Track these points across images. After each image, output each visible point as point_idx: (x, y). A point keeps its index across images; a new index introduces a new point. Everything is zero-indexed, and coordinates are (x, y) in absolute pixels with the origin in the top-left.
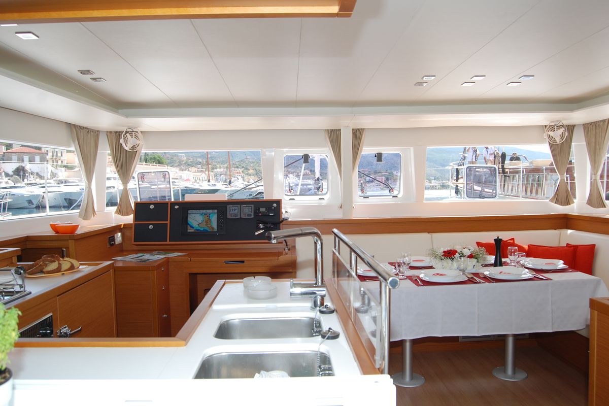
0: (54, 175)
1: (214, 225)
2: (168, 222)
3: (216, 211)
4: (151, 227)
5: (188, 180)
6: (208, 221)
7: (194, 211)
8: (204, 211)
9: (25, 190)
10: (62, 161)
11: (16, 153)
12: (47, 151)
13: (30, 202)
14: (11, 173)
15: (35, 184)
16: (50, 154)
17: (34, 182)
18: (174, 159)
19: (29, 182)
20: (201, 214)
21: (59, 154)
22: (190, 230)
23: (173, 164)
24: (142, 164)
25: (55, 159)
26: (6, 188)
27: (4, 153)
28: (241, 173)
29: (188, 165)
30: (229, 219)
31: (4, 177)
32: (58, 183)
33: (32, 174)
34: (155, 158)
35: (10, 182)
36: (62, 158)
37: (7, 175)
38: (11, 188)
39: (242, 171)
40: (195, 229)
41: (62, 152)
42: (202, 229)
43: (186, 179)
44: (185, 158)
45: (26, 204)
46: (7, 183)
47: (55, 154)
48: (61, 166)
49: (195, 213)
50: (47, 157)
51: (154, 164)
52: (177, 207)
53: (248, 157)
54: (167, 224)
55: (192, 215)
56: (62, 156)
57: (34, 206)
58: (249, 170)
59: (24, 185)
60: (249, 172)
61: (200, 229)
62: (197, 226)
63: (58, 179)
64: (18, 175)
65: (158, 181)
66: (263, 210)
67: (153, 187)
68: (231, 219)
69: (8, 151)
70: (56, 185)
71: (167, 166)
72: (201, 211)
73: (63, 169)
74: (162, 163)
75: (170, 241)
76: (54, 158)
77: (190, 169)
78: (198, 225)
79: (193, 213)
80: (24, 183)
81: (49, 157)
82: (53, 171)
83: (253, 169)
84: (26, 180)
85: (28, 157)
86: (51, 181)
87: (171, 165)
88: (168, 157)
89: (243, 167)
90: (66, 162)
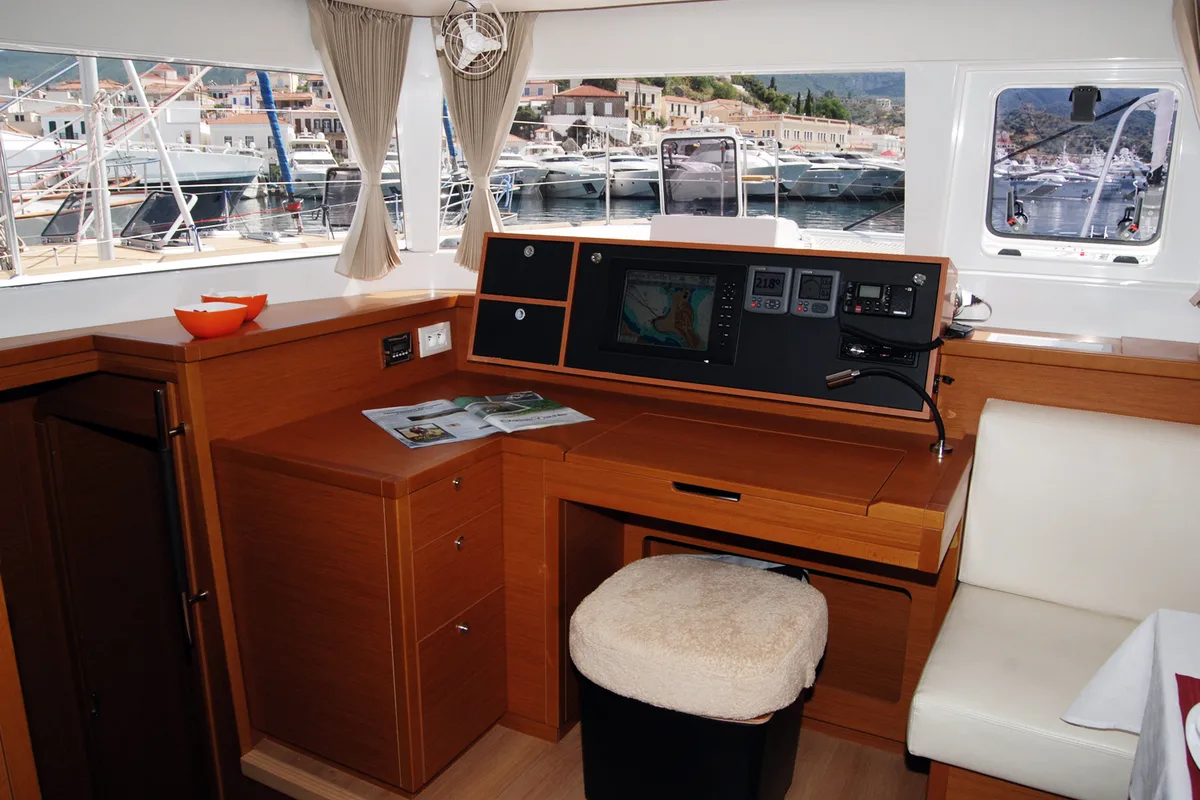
0: (635, 138)
1: (703, 328)
2: (567, 305)
3: (712, 281)
4: (520, 315)
5: (888, 154)
6: (685, 314)
7: (645, 276)
8: (676, 279)
9: (581, 166)
10: (653, 113)
11: (572, 96)
12: (627, 93)
13: (589, 187)
14: (564, 133)
15: (602, 154)
16: (632, 99)
17: (599, 150)
18: (866, 109)
19: (591, 150)
20: (667, 288)
21: (648, 99)
22: (625, 337)
23: (863, 119)
24: (800, 119)
25: (641, 108)
26: (552, 160)
27: (554, 97)
28: (1009, 140)
29: (895, 122)
30: (747, 313)
31: (553, 141)
32: (641, 154)
33: (598, 135)
34: (826, 107)
35: (560, 149)
36: (652, 106)
37: (557, 137)
38: (560, 160)
39: (1011, 137)
40: (642, 333)
41: (653, 96)
42: (662, 338)
43: (885, 150)
44: (890, 107)
45: (583, 192)
46: (555, 151)
47: (640, 99)
48: (649, 122)
49: (648, 283)
50: (626, 104)
51: (824, 118)
52: (597, 257)
53: (1029, 106)
54: (564, 308)
55: (638, 287)
56: (653, 102)
57: (598, 195)
58: (1027, 134)
59: (582, 156)
60: (1028, 139)
61: (657, 336)
62: (649, 326)
63: (642, 146)
64: (574, 137)
65: (827, 154)
66: (870, 292)
67: (815, 165)
68: (754, 314)
69: (561, 93)
70: (636, 157)
71: (850, 123)
72: (668, 278)
73: (655, 127)
74: (841, 118)
75: (565, 365)
76: (638, 106)
77: (896, 131)
78: (654, 321)
79: (642, 283)
80: (581, 152)
81: (628, 105)
82: (635, 131)
83: (1037, 133)
84: (585, 146)
85: (592, 104)
86: (629, 150)
87: (859, 121)
88: (855, 105)
89: (1012, 128)
90: (660, 114)
